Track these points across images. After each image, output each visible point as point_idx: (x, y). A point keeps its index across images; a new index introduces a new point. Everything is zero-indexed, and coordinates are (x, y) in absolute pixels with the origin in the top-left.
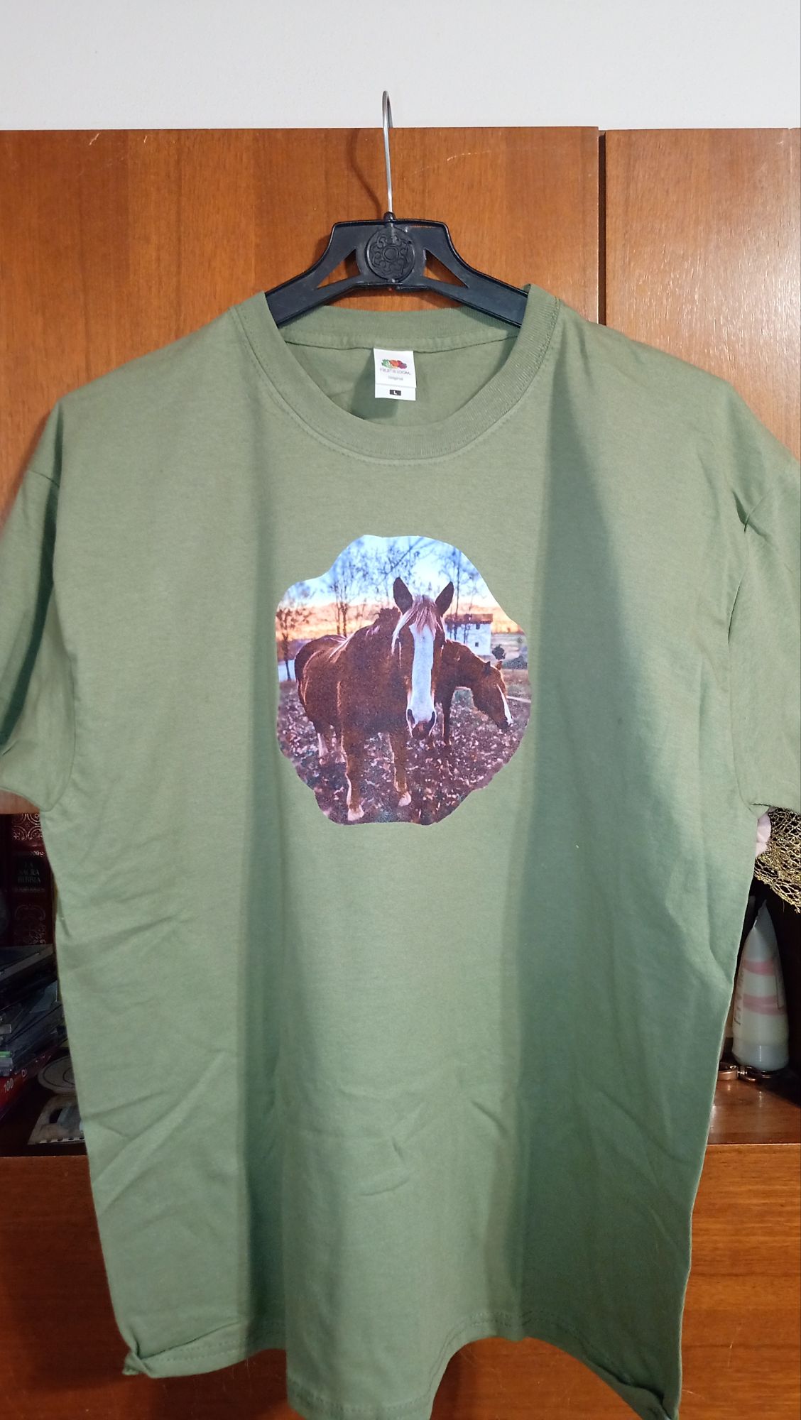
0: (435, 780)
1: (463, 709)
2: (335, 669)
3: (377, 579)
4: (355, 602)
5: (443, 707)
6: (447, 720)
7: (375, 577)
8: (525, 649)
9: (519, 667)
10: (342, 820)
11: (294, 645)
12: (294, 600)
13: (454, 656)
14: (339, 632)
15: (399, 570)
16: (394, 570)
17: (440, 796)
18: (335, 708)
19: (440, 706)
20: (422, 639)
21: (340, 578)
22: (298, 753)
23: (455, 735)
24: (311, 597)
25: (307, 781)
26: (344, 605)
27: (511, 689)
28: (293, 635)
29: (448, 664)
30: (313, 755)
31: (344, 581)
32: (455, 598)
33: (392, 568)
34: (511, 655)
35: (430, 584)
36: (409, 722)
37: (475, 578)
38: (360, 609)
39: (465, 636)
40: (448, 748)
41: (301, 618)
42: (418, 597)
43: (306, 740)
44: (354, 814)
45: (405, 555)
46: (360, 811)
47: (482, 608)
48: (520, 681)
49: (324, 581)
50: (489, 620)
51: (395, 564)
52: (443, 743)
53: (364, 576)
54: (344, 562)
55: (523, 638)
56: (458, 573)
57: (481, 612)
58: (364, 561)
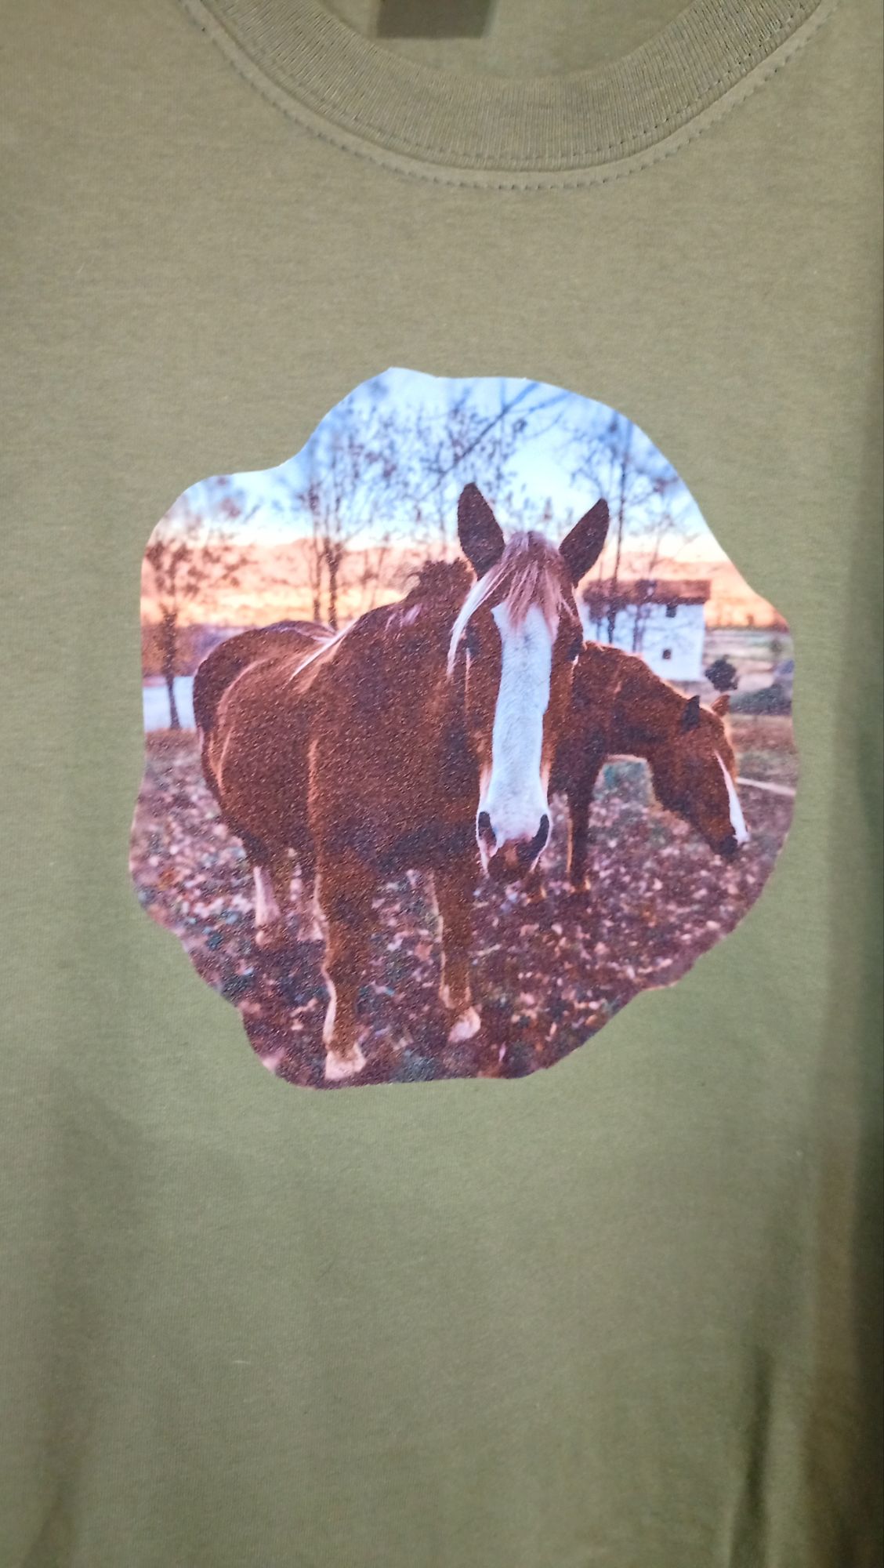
0: (545, 972)
1: (625, 806)
2: (303, 708)
3: (418, 486)
4: (360, 541)
5: (571, 803)
6: (581, 834)
7: (414, 479)
8: (789, 668)
9: (770, 711)
10: (311, 1077)
11: (193, 639)
12: (199, 520)
13: (606, 681)
14: (317, 613)
15: (473, 466)
16: (461, 464)
17: (556, 1008)
18: (302, 806)
19: (562, 801)
20: (521, 642)
21: (326, 476)
22: (196, 916)
23: (602, 868)
24: (248, 518)
25: (220, 987)
26: (332, 546)
27: (748, 762)
28: (192, 612)
29: (588, 702)
30: (239, 921)
31: (336, 485)
32: (611, 540)
33: (457, 459)
34: (752, 680)
35: (548, 504)
36: (481, 844)
37: (668, 489)
38: (374, 559)
39: (638, 635)
40: (582, 898)
41: (217, 571)
42: (517, 535)
43: (220, 882)
44: (342, 1065)
45: (491, 426)
46: (355, 1056)
47: (684, 566)
48: (772, 742)
49: (282, 480)
50: (701, 594)
51: (463, 449)
52: (567, 886)
53: (387, 474)
54: (336, 436)
55: (785, 640)
56: (624, 477)
57: (681, 576)
58: (386, 436)
